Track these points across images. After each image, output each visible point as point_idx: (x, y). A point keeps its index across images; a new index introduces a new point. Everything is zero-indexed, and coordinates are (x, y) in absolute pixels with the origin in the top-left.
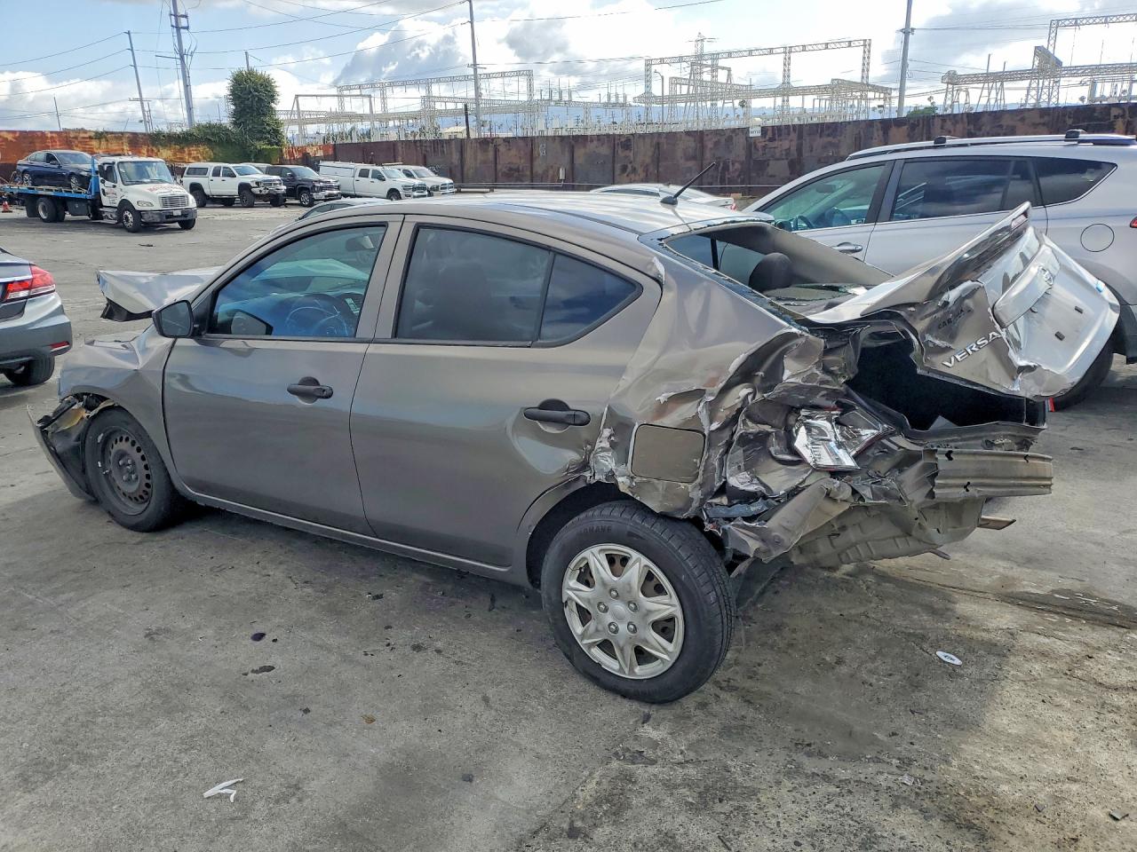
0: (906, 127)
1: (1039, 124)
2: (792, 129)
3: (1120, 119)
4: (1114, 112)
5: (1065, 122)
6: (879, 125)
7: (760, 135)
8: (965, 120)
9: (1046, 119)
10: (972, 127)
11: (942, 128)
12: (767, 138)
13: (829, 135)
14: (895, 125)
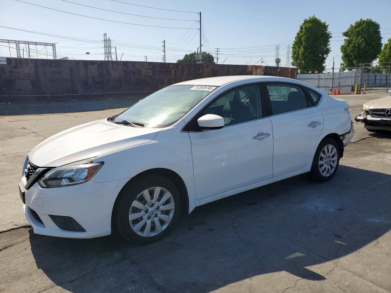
0: (96, 65)
1: (149, 69)
2: (29, 62)
3: (173, 69)
4: (171, 66)
5: (157, 69)
6: (83, 63)
7: (6, 63)
8: (122, 64)
9: (151, 67)
10: (125, 68)
11: (113, 67)
12: (12, 65)
13: (55, 67)
14: (90, 64)
